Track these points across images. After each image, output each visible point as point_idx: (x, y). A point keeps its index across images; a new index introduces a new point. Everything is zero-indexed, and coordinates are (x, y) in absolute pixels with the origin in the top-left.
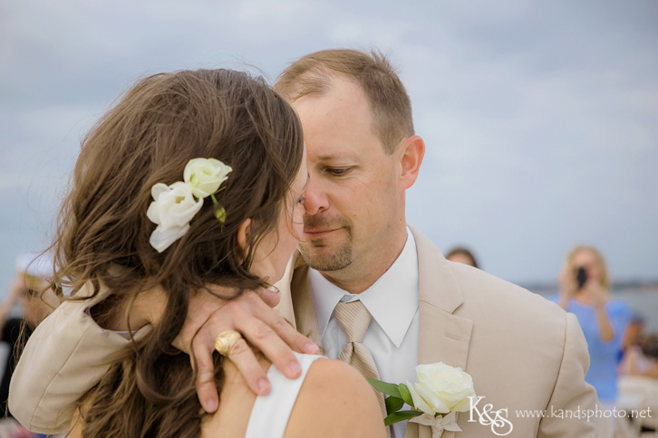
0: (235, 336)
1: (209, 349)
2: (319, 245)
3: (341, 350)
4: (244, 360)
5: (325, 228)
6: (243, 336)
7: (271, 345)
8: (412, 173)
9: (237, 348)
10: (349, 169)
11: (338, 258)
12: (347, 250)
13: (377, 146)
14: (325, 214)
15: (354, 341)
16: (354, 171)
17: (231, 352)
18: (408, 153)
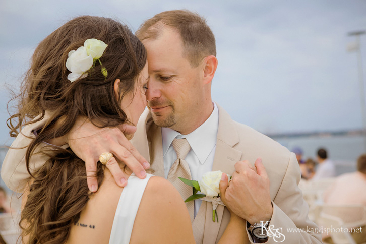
0: (110, 155)
1: (95, 161)
2: (158, 115)
3: (174, 162)
4: (114, 168)
5: (160, 106)
6: (114, 156)
7: (131, 162)
8: (210, 75)
9: (111, 161)
10: (171, 77)
11: (167, 122)
12: (172, 117)
13: (187, 64)
14: (160, 99)
15: (180, 158)
16: (174, 78)
17: (107, 164)
18: (208, 65)
